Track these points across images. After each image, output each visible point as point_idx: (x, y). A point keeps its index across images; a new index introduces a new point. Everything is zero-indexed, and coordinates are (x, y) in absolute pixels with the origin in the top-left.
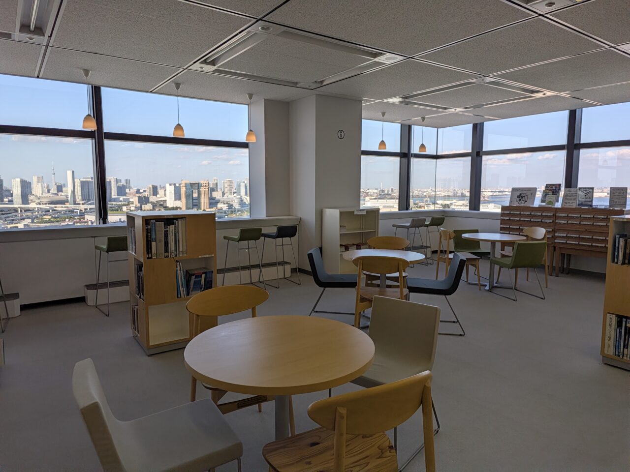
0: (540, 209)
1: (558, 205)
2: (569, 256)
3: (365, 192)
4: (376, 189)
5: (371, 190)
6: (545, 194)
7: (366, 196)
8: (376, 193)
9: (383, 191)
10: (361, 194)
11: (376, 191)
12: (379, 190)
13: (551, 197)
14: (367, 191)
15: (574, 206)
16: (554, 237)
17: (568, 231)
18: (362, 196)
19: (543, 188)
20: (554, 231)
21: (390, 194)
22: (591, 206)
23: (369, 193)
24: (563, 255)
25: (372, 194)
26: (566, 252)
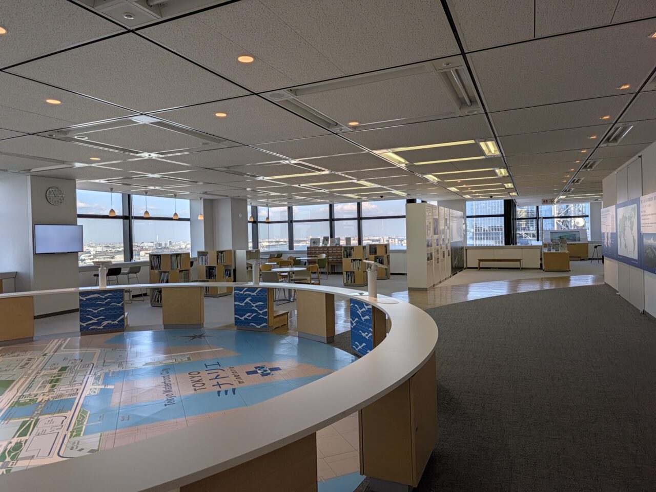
0: (322, 247)
1: (329, 245)
2: (334, 266)
3: (139, 246)
4: (151, 242)
5: (145, 244)
6: (324, 241)
7: (141, 251)
8: (153, 247)
9: (160, 245)
10: (134, 249)
11: (152, 244)
12: (155, 243)
13: (326, 242)
14: (142, 245)
15: (334, 245)
16: (328, 259)
17: (333, 255)
18: (135, 250)
19: (322, 238)
20: (328, 256)
21: (168, 248)
22: (339, 245)
23: (144, 247)
24: (332, 266)
25: (147, 248)
26: (333, 264)
